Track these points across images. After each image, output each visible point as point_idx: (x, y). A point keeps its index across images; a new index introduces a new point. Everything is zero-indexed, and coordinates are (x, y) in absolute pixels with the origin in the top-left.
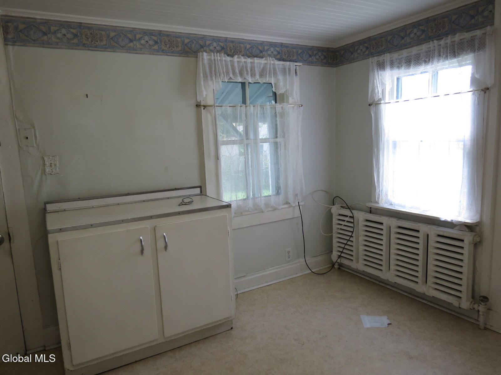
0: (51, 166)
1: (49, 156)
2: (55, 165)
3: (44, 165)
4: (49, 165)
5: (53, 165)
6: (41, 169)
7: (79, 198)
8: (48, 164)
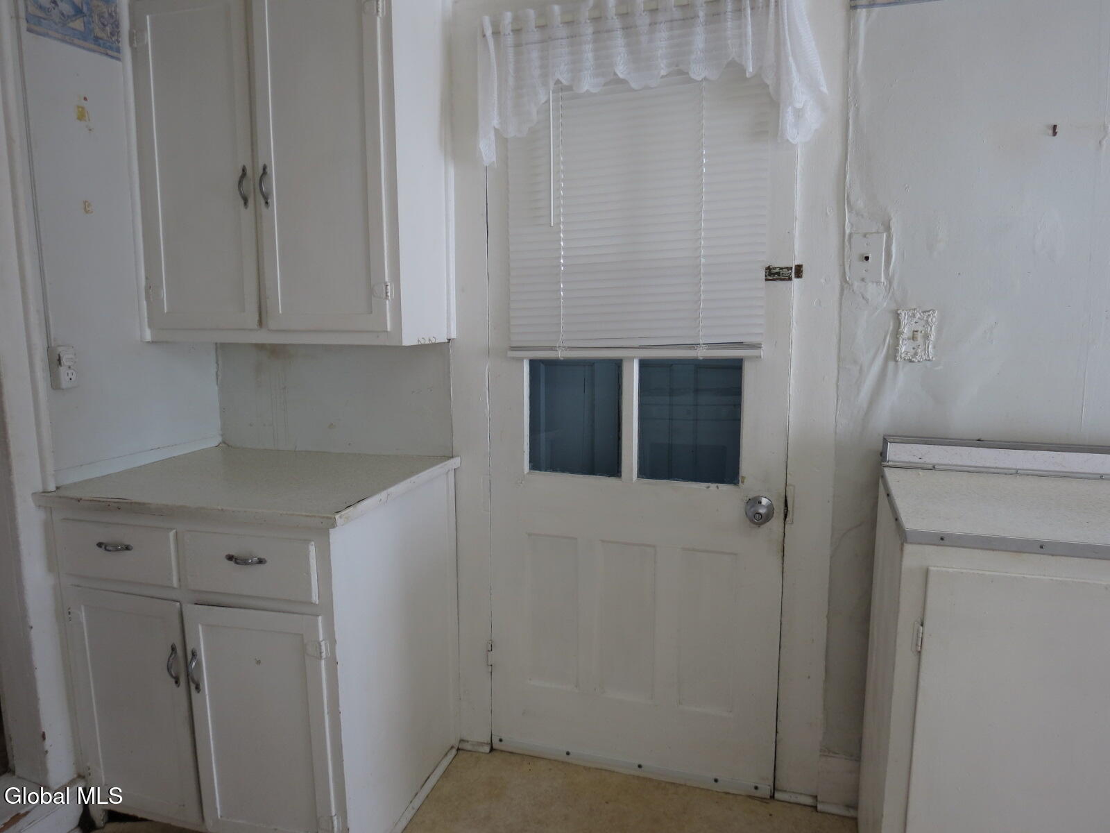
0: (914, 338)
1: (915, 309)
2: (926, 337)
3: (897, 333)
4: (911, 335)
5: (919, 336)
6: (886, 344)
7: (979, 440)
8: (906, 331)
